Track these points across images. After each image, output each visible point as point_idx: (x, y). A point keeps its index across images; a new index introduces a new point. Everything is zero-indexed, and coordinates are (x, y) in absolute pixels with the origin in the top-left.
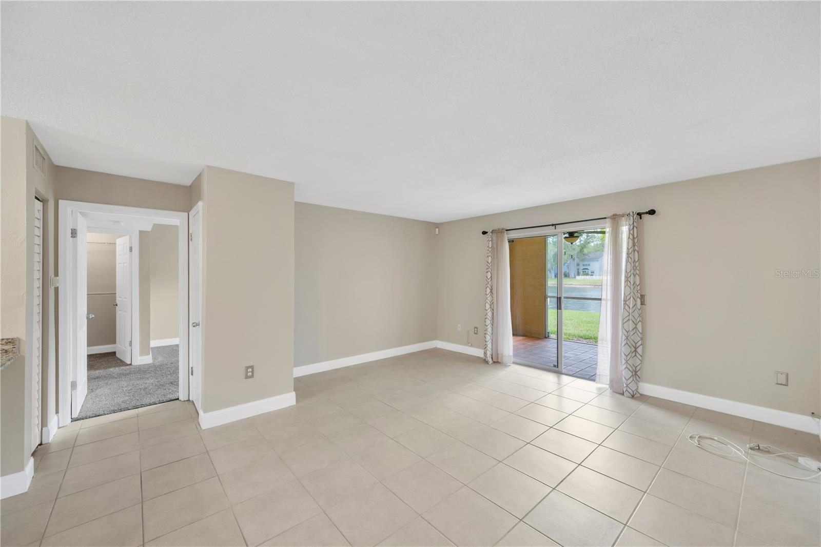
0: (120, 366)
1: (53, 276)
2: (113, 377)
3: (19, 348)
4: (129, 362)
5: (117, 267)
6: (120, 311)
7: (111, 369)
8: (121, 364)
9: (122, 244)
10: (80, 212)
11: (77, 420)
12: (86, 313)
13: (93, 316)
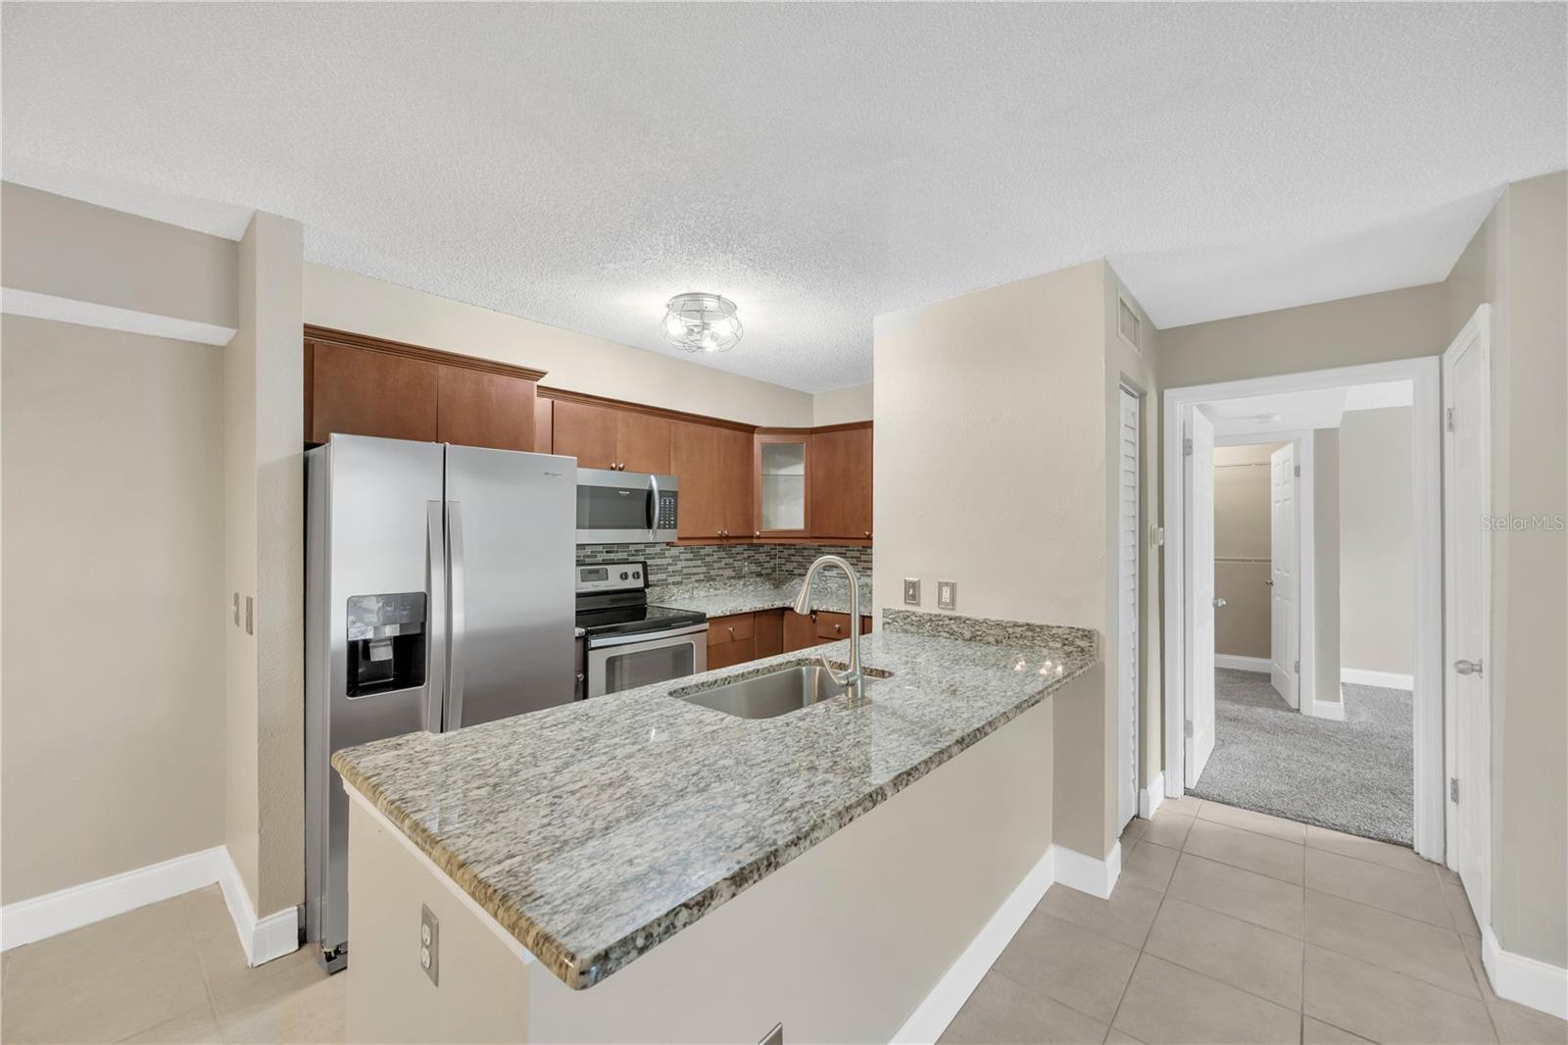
0: (1275, 707)
1: (1155, 526)
2: (1262, 729)
3: (1097, 648)
4: (1294, 705)
5: (1273, 509)
6: (1279, 596)
7: (1260, 710)
8: (1280, 704)
9: (1280, 461)
10: (1199, 407)
11: (1193, 795)
12: (1213, 595)
13: (1224, 603)
